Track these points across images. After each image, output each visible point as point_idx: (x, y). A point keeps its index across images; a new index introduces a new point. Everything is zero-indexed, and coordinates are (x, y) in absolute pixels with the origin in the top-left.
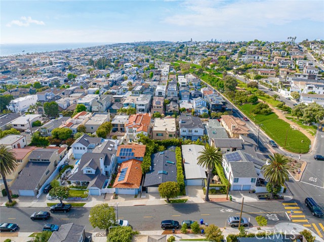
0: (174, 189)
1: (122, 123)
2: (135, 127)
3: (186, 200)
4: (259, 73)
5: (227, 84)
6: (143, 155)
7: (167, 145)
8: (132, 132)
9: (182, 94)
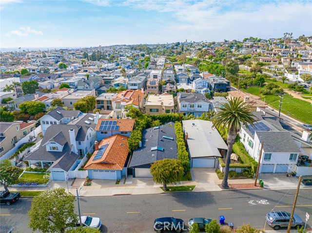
0: (174, 169)
1: (108, 100)
2: (123, 101)
3: (193, 187)
4: (261, 61)
5: (229, 67)
6: (131, 129)
7: (164, 120)
8: (120, 108)
9: (179, 77)
